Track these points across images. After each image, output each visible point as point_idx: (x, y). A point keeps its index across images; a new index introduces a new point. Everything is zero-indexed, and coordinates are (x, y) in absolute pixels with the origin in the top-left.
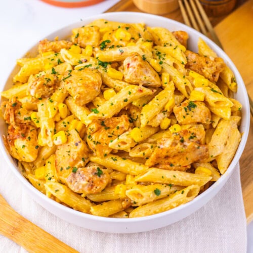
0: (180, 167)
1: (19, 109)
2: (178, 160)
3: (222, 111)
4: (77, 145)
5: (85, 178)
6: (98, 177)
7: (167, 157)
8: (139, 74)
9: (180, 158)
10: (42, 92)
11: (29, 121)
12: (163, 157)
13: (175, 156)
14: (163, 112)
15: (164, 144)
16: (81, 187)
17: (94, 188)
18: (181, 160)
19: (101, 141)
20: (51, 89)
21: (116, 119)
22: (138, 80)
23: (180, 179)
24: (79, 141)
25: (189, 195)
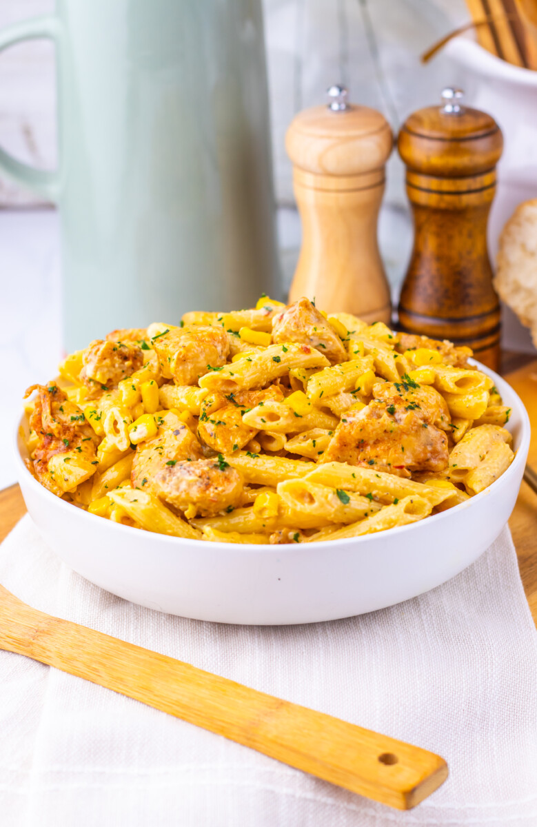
0: (388, 468)
1: (60, 402)
2: (384, 450)
3: (470, 397)
4: (177, 433)
5: (193, 472)
6: (219, 471)
7: (361, 445)
8: (302, 322)
9: (389, 448)
10: (109, 371)
11: (81, 423)
12: (354, 445)
13: (377, 442)
14: (352, 393)
15: (354, 416)
16: (183, 486)
17: (212, 489)
18: (391, 451)
19: (226, 421)
20: (128, 363)
21: (258, 393)
22: (301, 334)
23: (389, 481)
24: (180, 426)
25: (410, 511)
